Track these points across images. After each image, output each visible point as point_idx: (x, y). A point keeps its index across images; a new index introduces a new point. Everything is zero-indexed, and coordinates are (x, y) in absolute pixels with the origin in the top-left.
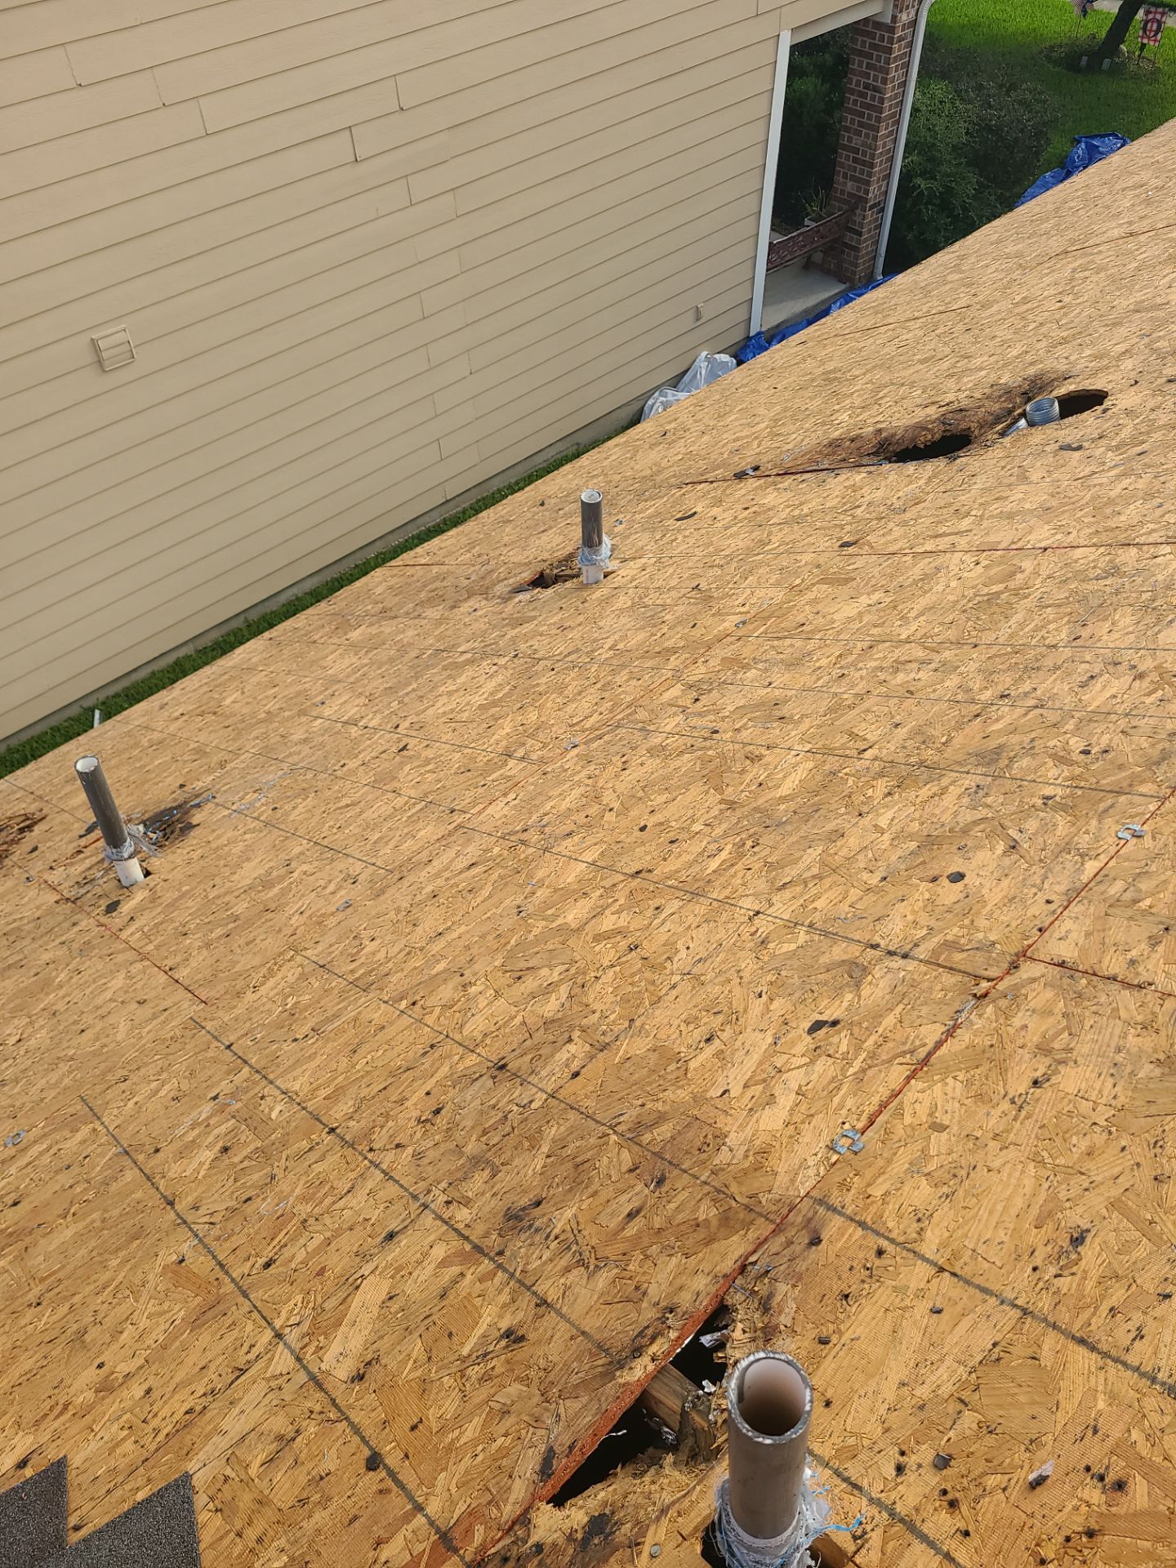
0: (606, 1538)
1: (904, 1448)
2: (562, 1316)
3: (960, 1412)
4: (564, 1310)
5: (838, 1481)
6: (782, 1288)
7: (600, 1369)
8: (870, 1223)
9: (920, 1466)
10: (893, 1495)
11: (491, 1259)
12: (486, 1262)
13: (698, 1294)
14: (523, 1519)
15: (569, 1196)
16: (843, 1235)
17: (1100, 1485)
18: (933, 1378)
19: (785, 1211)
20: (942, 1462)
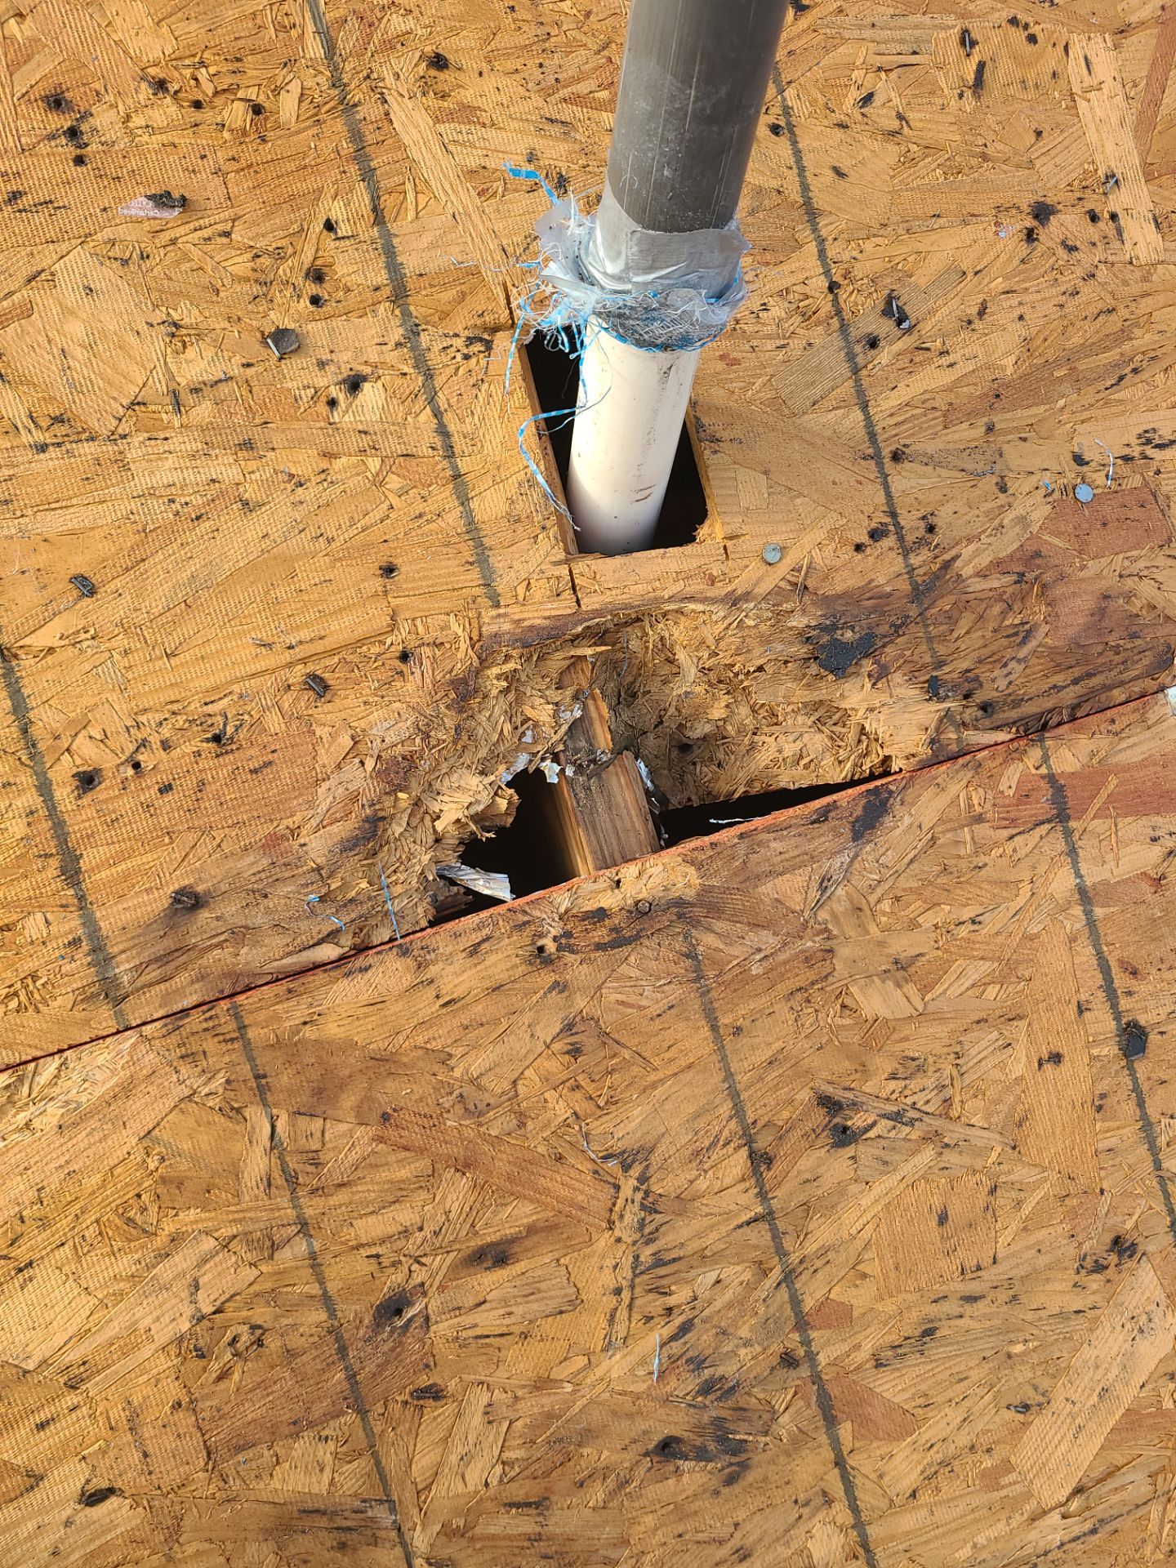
0: (833, 628)
1: (323, 408)
2: (734, 1094)
3: (196, 390)
4: (726, 1108)
5: (456, 440)
6: (317, 846)
7: (719, 925)
8: (54, 863)
9: (322, 364)
10: (392, 357)
11: (811, 1357)
12: (822, 1359)
13: (474, 950)
14: (940, 755)
15: (596, 1416)
16: (126, 877)
17: (84, 127)
18: (190, 476)
19: (195, 1021)
20: (284, 341)
